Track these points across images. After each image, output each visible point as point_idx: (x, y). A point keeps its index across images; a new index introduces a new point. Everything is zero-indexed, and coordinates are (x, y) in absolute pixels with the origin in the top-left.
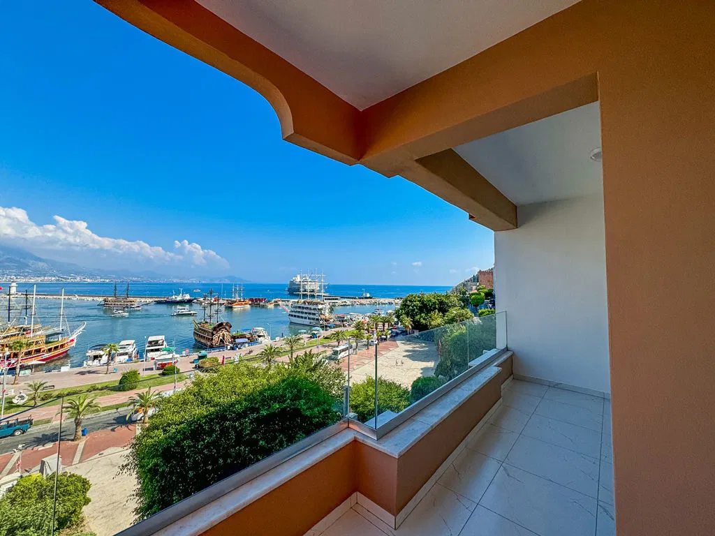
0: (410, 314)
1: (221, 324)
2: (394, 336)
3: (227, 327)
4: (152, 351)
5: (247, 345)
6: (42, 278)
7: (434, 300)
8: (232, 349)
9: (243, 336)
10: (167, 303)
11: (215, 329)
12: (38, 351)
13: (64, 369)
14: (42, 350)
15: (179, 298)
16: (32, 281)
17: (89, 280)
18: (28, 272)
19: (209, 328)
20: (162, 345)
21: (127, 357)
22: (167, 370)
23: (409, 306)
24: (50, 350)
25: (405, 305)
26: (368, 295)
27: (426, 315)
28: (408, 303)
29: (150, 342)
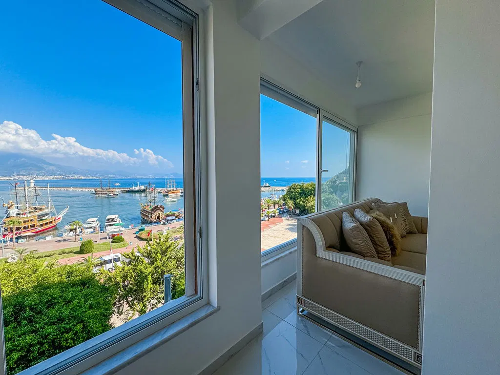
0: (293, 198)
1: (157, 207)
2: (281, 214)
3: (161, 209)
4: (110, 225)
5: (175, 221)
6: (53, 176)
7: (310, 188)
8: (164, 224)
9: (173, 215)
10: (128, 192)
11: (152, 210)
12: (34, 226)
13: (48, 238)
14: (36, 225)
15: (137, 189)
16: (47, 178)
17: (83, 178)
18: (44, 173)
19: (149, 209)
20: (116, 221)
21: (92, 230)
22: (116, 239)
23: (292, 192)
24: (42, 225)
25: (289, 192)
26: (267, 185)
27: (305, 198)
28: (292, 190)
29: (108, 220)
